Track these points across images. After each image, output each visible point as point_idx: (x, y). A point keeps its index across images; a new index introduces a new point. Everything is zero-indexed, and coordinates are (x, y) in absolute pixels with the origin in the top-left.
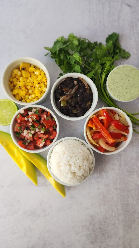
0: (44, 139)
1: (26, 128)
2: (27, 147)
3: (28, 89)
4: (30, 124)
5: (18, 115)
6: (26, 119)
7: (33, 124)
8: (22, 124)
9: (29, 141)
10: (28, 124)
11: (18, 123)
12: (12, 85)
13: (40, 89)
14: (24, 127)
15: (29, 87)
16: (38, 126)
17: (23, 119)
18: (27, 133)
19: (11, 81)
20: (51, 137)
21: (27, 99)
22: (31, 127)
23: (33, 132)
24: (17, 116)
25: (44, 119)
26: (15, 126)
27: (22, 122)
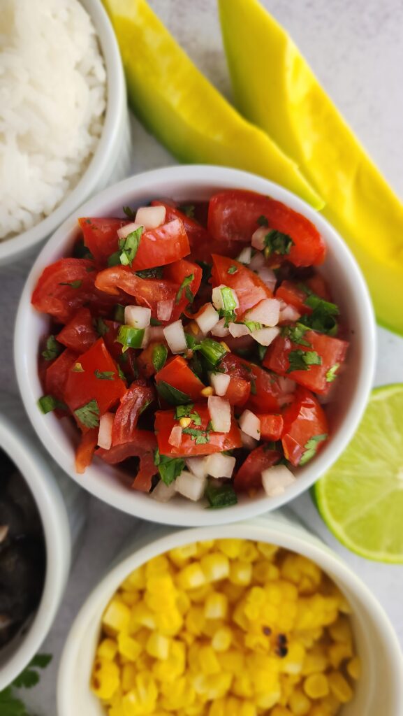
0: (124, 259)
1: (258, 356)
2: (257, 214)
3: (230, 623)
4: (221, 382)
5: (308, 455)
6: (252, 425)
7: (207, 382)
8: (284, 384)
9: (245, 257)
10: (242, 387)
11: (314, 394)
12: (337, 655)
13: (148, 622)
14: (272, 366)
15: (222, 639)
16: (162, 365)
17: (274, 427)
18: (252, 318)
19: (342, 681)
20: (72, 273)
21: (248, 554)
22: (219, 363)
23: (208, 321)
24: (322, 448)
25: (113, 409)
26: (338, 373)
27: (281, 401)
